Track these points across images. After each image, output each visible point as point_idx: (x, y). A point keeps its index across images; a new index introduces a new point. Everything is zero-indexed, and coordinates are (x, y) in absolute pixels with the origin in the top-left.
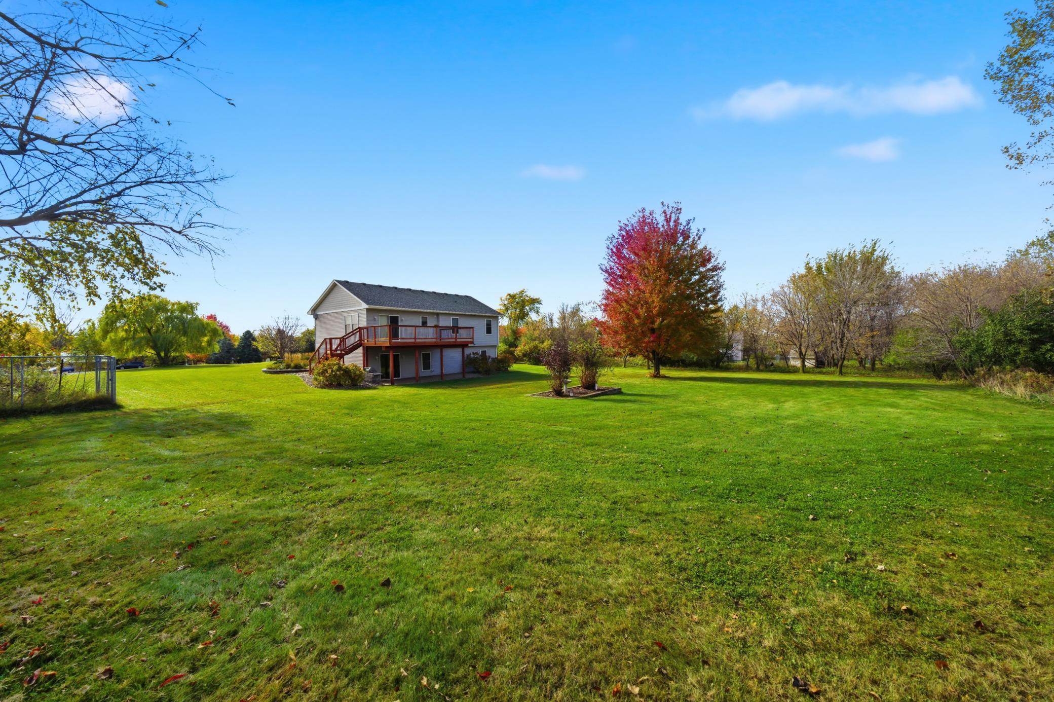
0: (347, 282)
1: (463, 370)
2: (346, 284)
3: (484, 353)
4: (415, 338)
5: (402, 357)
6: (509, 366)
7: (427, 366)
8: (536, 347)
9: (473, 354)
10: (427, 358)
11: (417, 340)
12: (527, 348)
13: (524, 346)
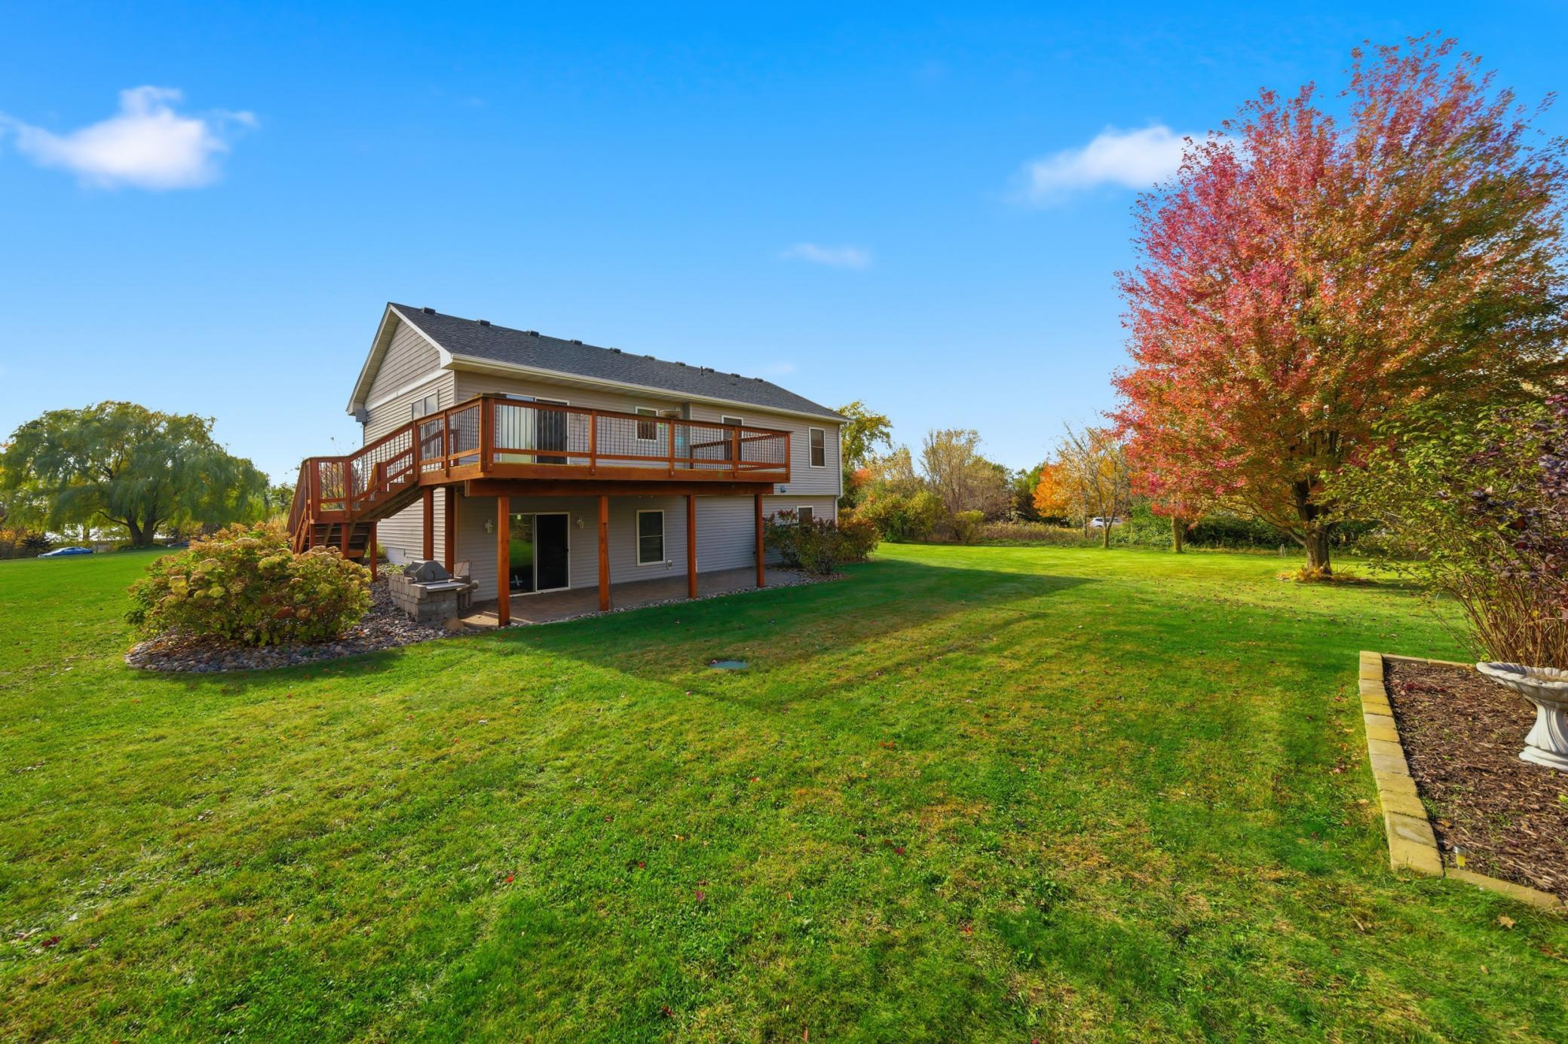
0: (430, 312)
1: (757, 560)
2: (427, 318)
3: (806, 514)
4: (593, 455)
5: (575, 525)
6: (870, 547)
7: (652, 550)
8: (896, 506)
9: (782, 514)
10: (652, 525)
11: (601, 463)
12: (879, 506)
13: (873, 502)
